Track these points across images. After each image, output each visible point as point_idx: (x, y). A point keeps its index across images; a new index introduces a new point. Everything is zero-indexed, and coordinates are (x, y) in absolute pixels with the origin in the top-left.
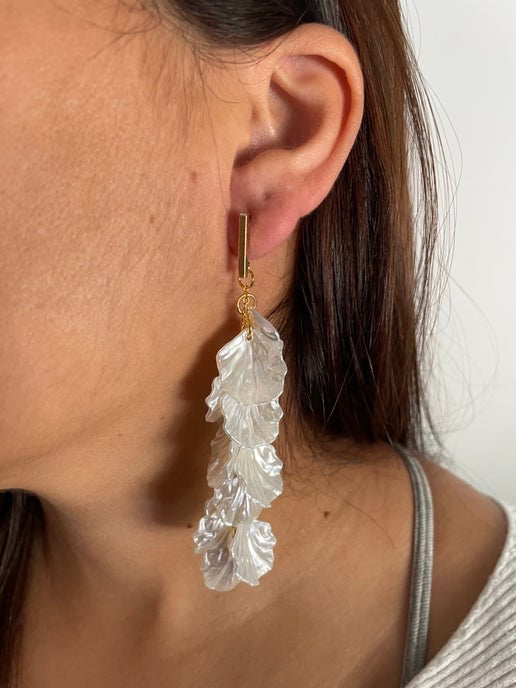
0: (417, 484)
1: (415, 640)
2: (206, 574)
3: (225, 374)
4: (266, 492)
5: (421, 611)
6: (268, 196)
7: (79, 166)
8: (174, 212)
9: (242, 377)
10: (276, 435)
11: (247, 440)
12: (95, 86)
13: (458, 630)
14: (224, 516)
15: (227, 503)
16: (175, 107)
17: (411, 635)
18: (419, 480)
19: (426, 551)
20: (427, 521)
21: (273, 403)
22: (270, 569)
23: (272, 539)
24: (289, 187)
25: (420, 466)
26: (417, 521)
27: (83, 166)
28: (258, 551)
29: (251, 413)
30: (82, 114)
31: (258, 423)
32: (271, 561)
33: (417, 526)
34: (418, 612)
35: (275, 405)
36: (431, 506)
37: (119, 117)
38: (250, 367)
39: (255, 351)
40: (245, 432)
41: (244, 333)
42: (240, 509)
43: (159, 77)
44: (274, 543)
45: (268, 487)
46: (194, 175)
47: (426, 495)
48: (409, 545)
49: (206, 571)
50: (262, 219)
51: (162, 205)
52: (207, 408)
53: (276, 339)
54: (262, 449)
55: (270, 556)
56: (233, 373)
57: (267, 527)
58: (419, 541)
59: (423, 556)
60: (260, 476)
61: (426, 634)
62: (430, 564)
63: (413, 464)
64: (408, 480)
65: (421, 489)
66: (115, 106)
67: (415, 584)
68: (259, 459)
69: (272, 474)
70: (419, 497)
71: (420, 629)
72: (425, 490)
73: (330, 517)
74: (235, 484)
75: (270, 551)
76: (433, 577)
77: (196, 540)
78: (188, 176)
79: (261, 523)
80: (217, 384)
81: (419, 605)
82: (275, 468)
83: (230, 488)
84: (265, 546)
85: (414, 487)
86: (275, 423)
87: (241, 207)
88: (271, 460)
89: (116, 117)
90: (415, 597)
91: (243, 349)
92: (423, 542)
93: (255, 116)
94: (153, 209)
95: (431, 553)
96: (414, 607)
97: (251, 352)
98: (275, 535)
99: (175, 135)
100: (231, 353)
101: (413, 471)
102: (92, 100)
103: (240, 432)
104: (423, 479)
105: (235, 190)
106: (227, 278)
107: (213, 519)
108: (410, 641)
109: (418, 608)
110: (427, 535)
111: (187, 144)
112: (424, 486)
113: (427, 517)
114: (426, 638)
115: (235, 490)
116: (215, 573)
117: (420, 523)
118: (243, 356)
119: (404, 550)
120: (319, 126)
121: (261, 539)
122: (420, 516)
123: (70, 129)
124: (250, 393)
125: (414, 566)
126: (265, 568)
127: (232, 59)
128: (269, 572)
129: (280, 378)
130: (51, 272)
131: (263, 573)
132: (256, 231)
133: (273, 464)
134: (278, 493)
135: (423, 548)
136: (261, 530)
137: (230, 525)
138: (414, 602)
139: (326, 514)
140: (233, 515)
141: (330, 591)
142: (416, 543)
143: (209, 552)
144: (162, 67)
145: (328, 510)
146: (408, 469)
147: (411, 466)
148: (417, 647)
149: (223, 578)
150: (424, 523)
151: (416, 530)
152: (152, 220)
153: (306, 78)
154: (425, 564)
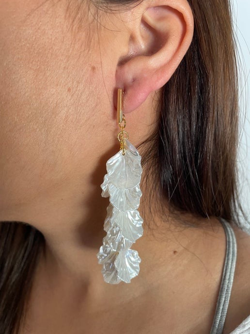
0: (229, 242)
1: (217, 326)
2: (104, 275)
3: (110, 173)
4: (133, 234)
5: (222, 311)
6: (134, 80)
7: (32, 63)
8: (81, 87)
9: (119, 174)
10: (138, 205)
11: (122, 207)
12: (41, 23)
13: (241, 324)
14: (112, 246)
15: (113, 239)
16: (84, 34)
17: (215, 323)
18: (231, 240)
19: (229, 279)
20: (232, 263)
21: (137, 188)
22: (137, 275)
23: (139, 260)
24: (145, 75)
25: (233, 232)
26: (226, 262)
27: (34, 63)
28: (131, 265)
29: (125, 193)
30: (34, 37)
31: (129, 199)
32: (138, 271)
33: (226, 265)
34: (221, 311)
35: (138, 189)
36: (236, 255)
37: (53, 39)
38: (124, 169)
39: (127, 161)
40: (122, 203)
41: (121, 152)
42: (120, 243)
43: (75, 18)
44: (139, 262)
45: (135, 232)
46: (94, 68)
47: (233, 248)
48: (220, 275)
49: (104, 273)
50: (129, 92)
51: (75, 83)
52: (101, 190)
53: (137, 155)
54: (132, 212)
55: (137, 268)
56: (114, 173)
57: (136, 253)
58: (226, 273)
59: (227, 281)
60: (131, 227)
61: (223, 324)
62: (231, 286)
63: (229, 231)
64: (225, 239)
65: (231, 245)
66: (51, 33)
67: (221, 296)
68: (130, 217)
69: (138, 226)
70: (229, 249)
71: (220, 320)
72: (233, 246)
73: (177, 254)
74: (118, 230)
75: (138, 266)
76: (231, 294)
77: (98, 257)
78: (90, 69)
79: (133, 251)
80: (106, 177)
81: (221, 307)
82: (139, 222)
83: (115, 232)
84: (135, 263)
85: (227, 243)
86: (138, 199)
87: (121, 85)
88: (137, 218)
89: (51, 39)
90: (220, 303)
91: (120, 160)
92: (228, 274)
93: (132, 39)
94: (70, 85)
95: (232, 281)
96: (219, 309)
97: (124, 162)
98: (140, 257)
99: (83, 47)
100: (114, 162)
101: (229, 235)
102: (39, 31)
103: (119, 203)
104: (233, 239)
105: (118, 77)
106: (113, 123)
107: (107, 247)
108: (214, 326)
109: (221, 309)
110: (231, 271)
111: (90, 52)
112: (233, 244)
113: (232, 260)
114: (223, 326)
115: (117, 233)
116: (108, 275)
117: (228, 264)
118: (120, 164)
119: (217, 277)
120: (165, 43)
121: (133, 259)
122: (228, 260)
123: (28, 45)
124: (123, 183)
125: (221, 286)
126: (134, 274)
127: (117, 9)
128: (137, 276)
129: (139, 175)
130: (16, 115)
131: (133, 277)
132: (126, 98)
133: (138, 221)
134: (140, 236)
135: (227, 277)
136: (133, 254)
137: (115, 250)
138: (219, 306)
139: (175, 252)
140: (117, 245)
141: (174, 293)
142: (224, 274)
143: (106, 264)
144: (77, 13)
145: (176, 250)
146: (225, 233)
147: (228, 232)
148: (218, 330)
149: (113, 277)
150: (230, 264)
151: (225, 267)
152: (69, 90)
153: (161, 19)
154: (228, 286)
